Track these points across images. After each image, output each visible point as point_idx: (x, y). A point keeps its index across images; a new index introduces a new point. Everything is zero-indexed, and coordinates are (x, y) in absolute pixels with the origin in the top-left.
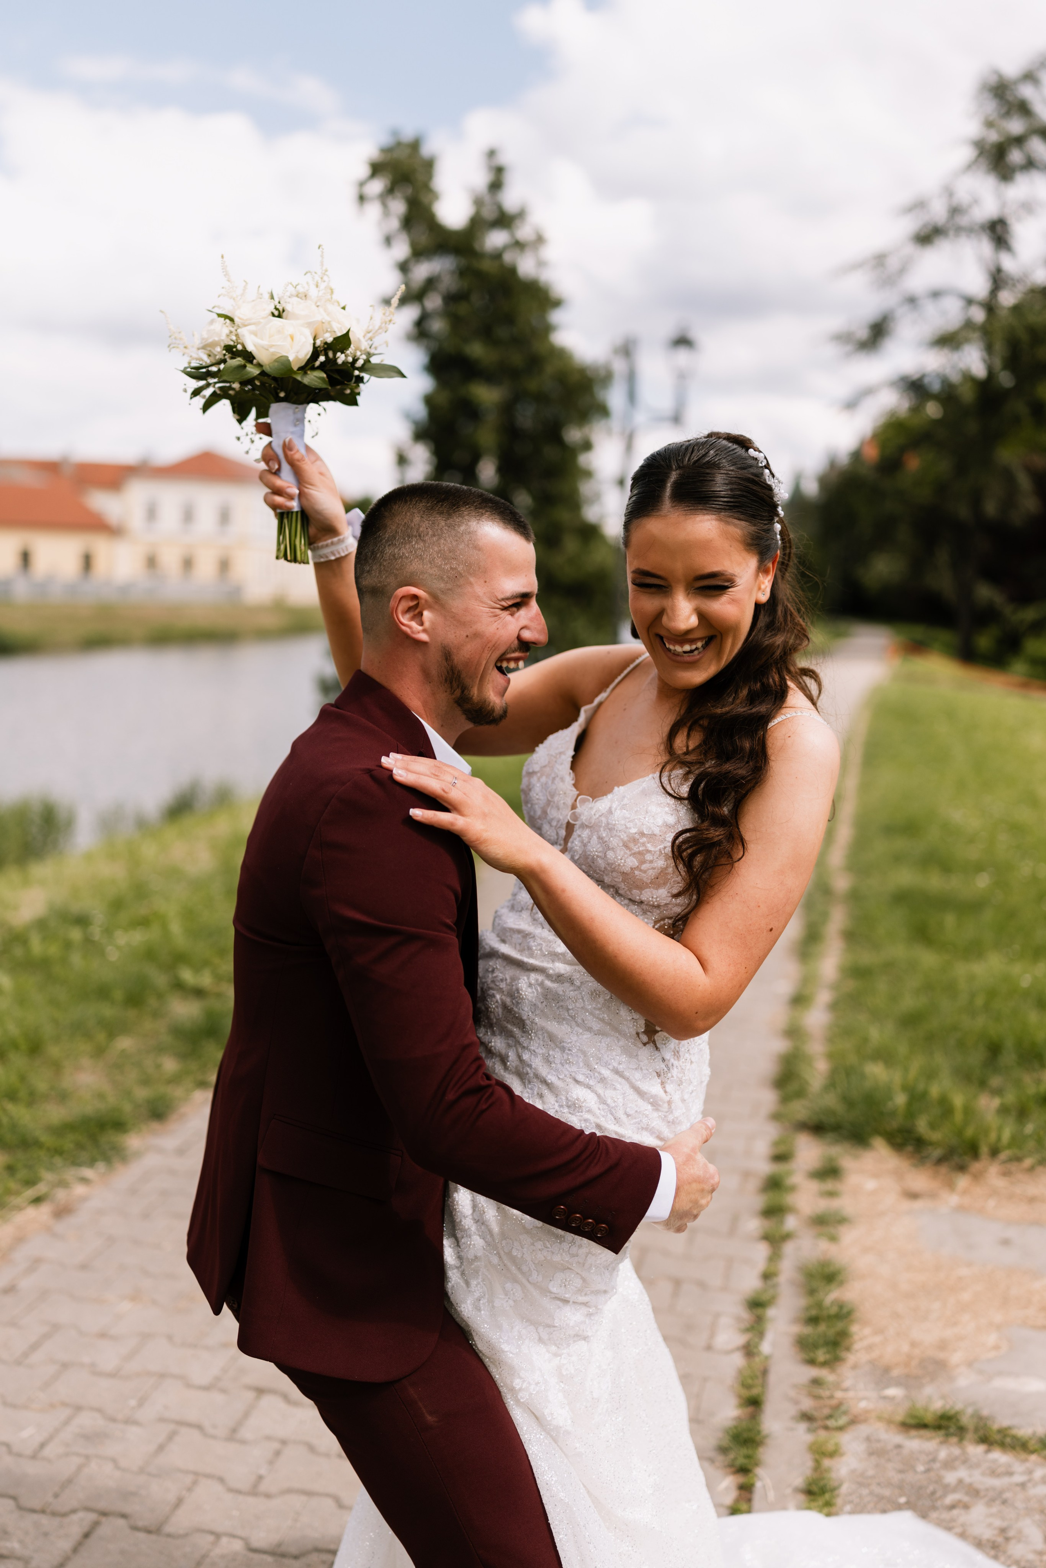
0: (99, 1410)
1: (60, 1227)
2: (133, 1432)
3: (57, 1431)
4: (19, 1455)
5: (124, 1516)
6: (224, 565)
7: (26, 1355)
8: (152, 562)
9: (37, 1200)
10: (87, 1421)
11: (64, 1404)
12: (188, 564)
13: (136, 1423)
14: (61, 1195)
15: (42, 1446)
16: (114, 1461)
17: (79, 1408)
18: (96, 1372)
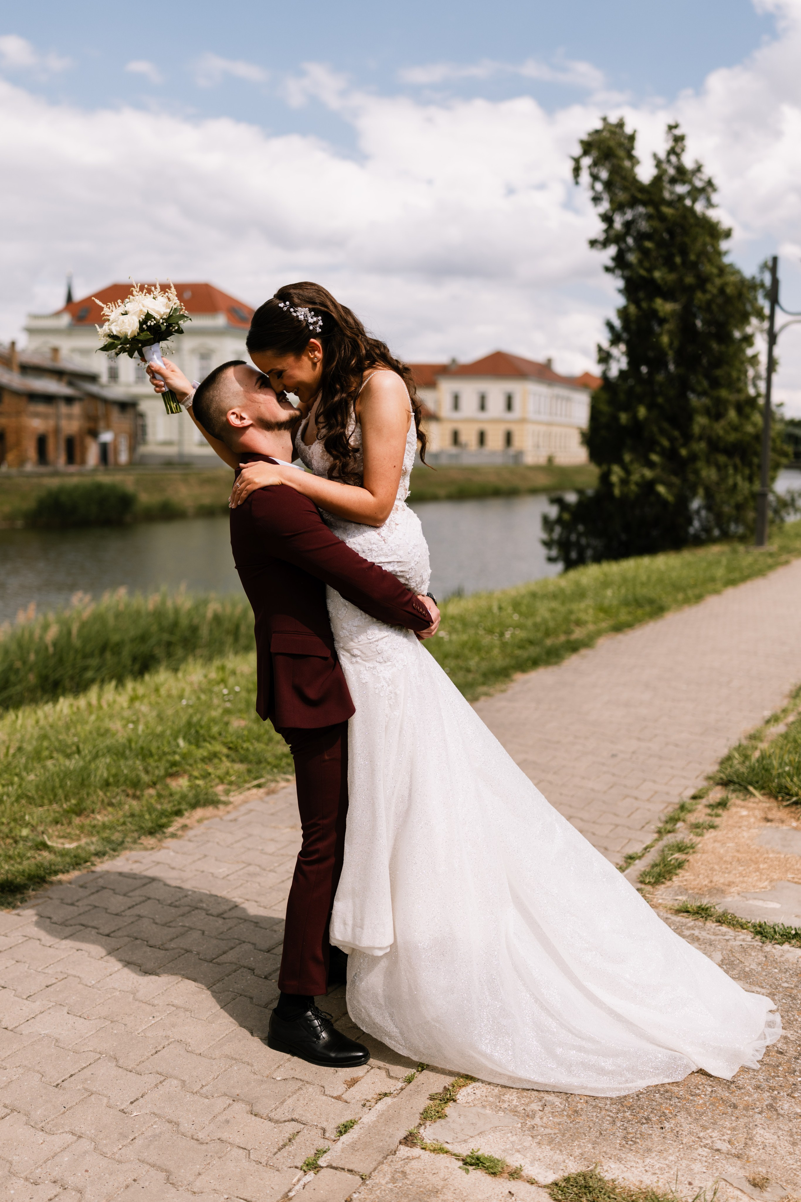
0: (259, 866)
1: (267, 799)
2: (272, 875)
3: (237, 871)
4: (217, 877)
5: (256, 902)
6: (509, 438)
7: (232, 844)
8: (456, 437)
9: (259, 786)
10: (251, 869)
11: (243, 862)
12: (482, 438)
13: (275, 872)
14: (273, 785)
15: (228, 875)
16: (259, 884)
17: (250, 864)
18: (262, 852)
